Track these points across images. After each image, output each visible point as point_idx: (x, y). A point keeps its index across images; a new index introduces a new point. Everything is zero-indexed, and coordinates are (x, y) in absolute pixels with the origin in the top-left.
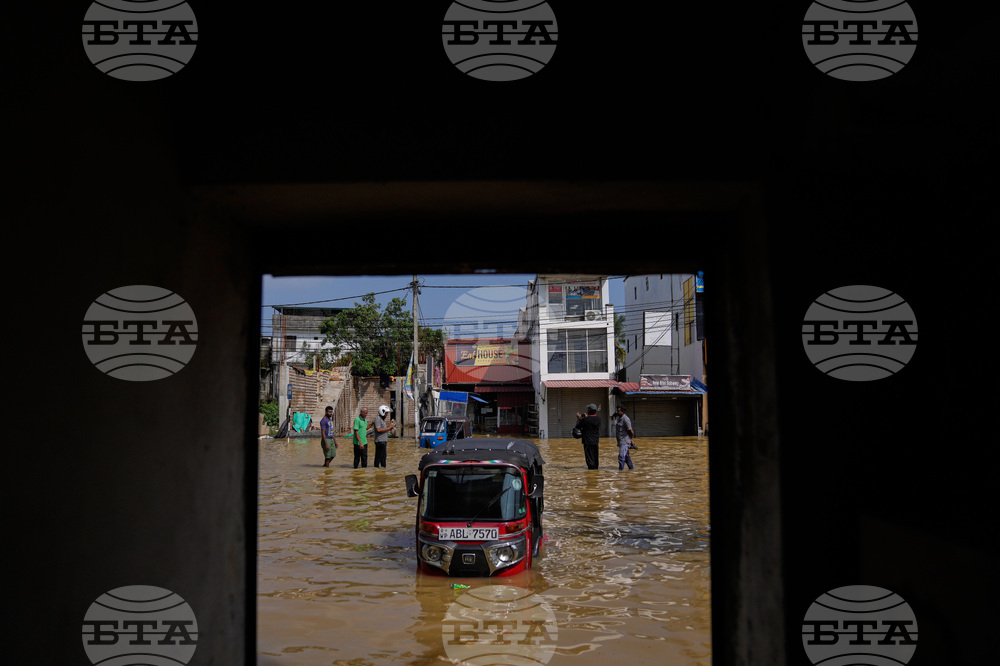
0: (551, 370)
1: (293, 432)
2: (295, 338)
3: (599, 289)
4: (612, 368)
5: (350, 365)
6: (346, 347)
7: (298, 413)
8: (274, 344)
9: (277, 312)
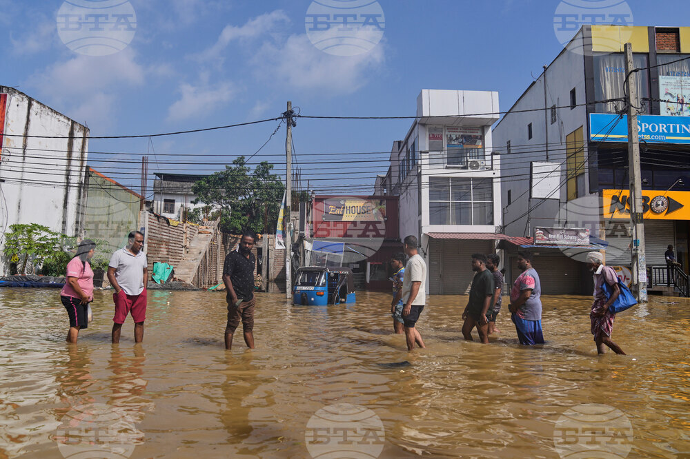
0: (432, 222)
1: (151, 283)
2: (173, 201)
3: (482, 138)
4: (498, 220)
5: (219, 220)
6: (216, 208)
7: (159, 263)
8: (155, 206)
9: (158, 178)
